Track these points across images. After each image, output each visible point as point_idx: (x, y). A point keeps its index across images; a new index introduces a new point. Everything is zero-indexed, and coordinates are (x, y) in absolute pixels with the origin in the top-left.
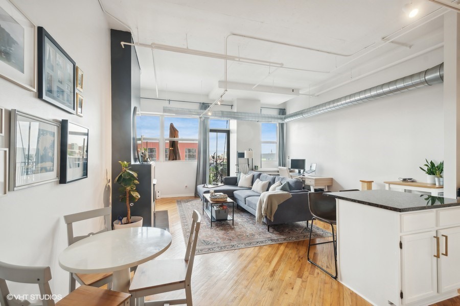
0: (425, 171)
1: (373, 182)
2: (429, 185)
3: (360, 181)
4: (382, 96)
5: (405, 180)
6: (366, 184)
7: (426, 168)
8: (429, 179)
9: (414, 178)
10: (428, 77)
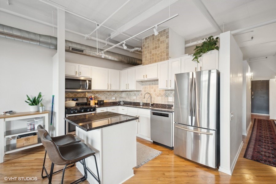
0: (29, 103)
7: (29, 101)
10: (41, 40)
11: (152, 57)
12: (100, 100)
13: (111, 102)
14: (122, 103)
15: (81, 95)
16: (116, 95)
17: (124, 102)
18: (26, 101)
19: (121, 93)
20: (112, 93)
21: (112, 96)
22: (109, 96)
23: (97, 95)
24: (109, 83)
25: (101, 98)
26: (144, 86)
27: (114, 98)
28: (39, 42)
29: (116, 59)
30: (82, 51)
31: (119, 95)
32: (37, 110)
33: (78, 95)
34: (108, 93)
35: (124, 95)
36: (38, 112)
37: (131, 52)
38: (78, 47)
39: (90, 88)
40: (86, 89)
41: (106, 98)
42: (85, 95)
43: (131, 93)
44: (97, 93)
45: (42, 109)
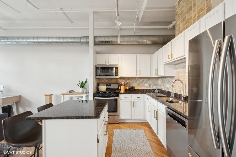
0: (79, 86)
1: (53, 94)
2: (81, 93)
3: (45, 95)
4: (59, 44)
5: (70, 91)
6: (48, 96)
7: (79, 85)
8: (80, 90)
9: (74, 90)
10: (82, 40)
11: (186, 25)
12: (131, 86)
13: (144, 89)
14: (157, 91)
15: (114, 81)
16: (150, 82)
17: (158, 89)
18: (77, 85)
19: (156, 79)
20: (145, 80)
21: (145, 82)
22: (141, 82)
23: (128, 81)
24: (138, 69)
25: (132, 84)
26: (177, 70)
27: (148, 85)
28: (81, 42)
29: (148, 42)
30: (109, 42)
31: (153, 82)
32: (82, 91)
33: (112, 81)
34: (141, 80)
35: (160, 82)
36: (83, 93)
37: (170, 29)
38: (106, 39)
39: (116, 74)
40: (113, 76)
41: (139, 84)
42: (118, 81)
43: (166, 79)
44: (128, 80)
45: (85, 91)
